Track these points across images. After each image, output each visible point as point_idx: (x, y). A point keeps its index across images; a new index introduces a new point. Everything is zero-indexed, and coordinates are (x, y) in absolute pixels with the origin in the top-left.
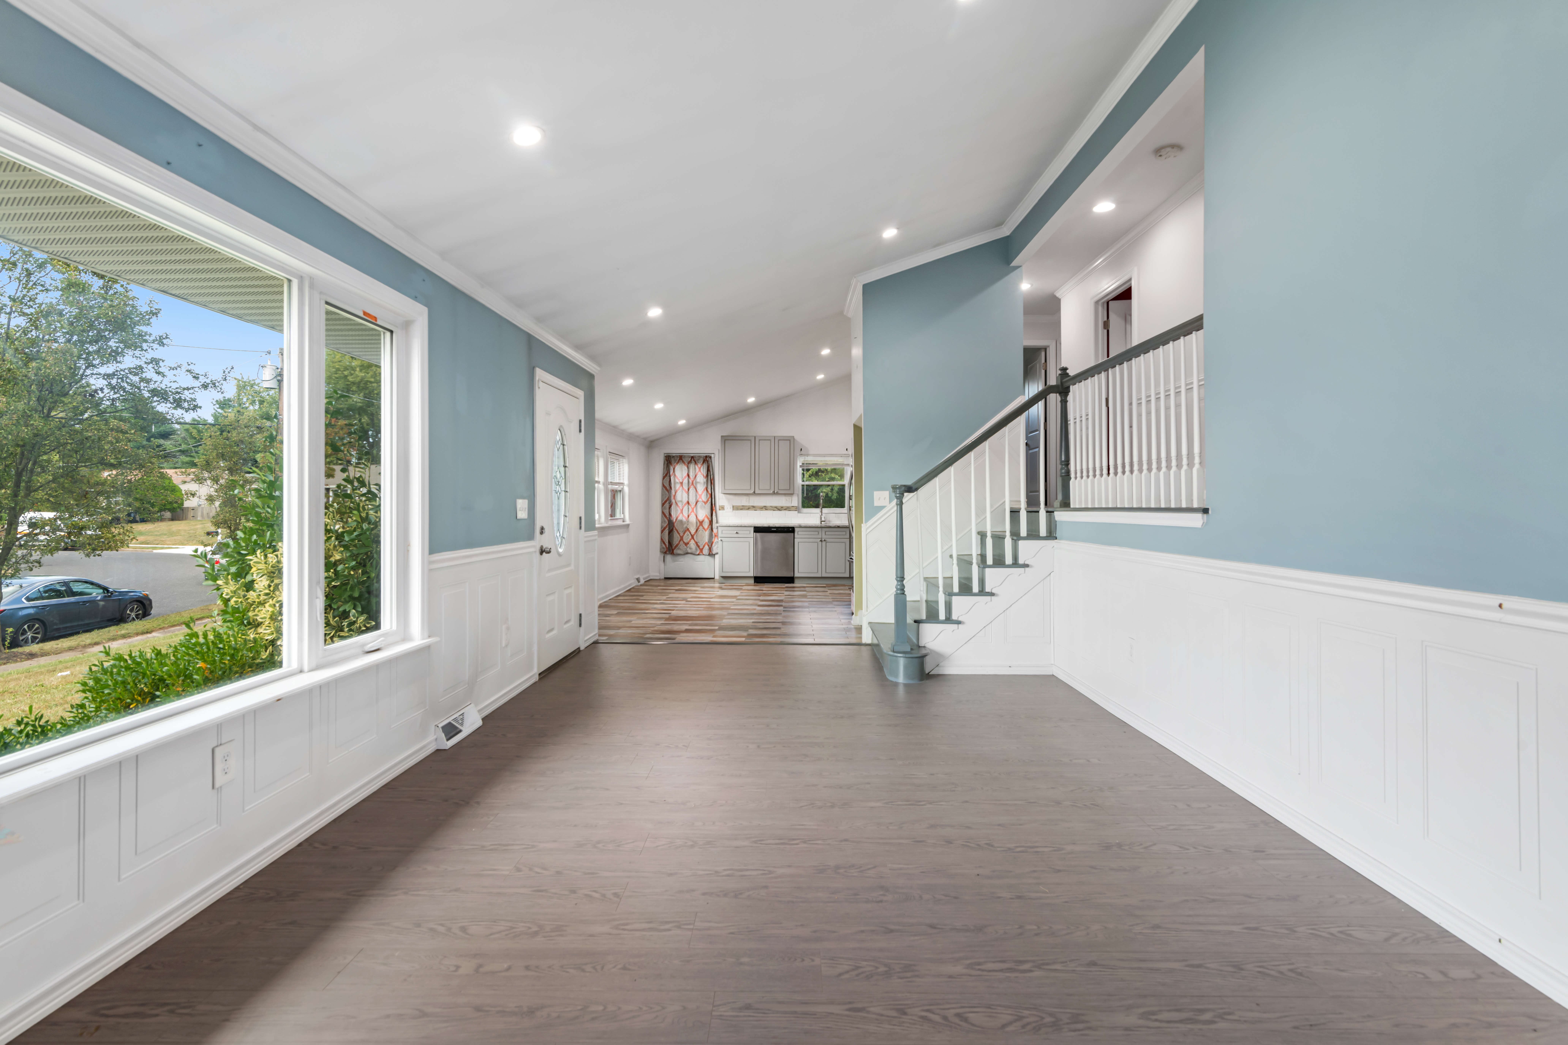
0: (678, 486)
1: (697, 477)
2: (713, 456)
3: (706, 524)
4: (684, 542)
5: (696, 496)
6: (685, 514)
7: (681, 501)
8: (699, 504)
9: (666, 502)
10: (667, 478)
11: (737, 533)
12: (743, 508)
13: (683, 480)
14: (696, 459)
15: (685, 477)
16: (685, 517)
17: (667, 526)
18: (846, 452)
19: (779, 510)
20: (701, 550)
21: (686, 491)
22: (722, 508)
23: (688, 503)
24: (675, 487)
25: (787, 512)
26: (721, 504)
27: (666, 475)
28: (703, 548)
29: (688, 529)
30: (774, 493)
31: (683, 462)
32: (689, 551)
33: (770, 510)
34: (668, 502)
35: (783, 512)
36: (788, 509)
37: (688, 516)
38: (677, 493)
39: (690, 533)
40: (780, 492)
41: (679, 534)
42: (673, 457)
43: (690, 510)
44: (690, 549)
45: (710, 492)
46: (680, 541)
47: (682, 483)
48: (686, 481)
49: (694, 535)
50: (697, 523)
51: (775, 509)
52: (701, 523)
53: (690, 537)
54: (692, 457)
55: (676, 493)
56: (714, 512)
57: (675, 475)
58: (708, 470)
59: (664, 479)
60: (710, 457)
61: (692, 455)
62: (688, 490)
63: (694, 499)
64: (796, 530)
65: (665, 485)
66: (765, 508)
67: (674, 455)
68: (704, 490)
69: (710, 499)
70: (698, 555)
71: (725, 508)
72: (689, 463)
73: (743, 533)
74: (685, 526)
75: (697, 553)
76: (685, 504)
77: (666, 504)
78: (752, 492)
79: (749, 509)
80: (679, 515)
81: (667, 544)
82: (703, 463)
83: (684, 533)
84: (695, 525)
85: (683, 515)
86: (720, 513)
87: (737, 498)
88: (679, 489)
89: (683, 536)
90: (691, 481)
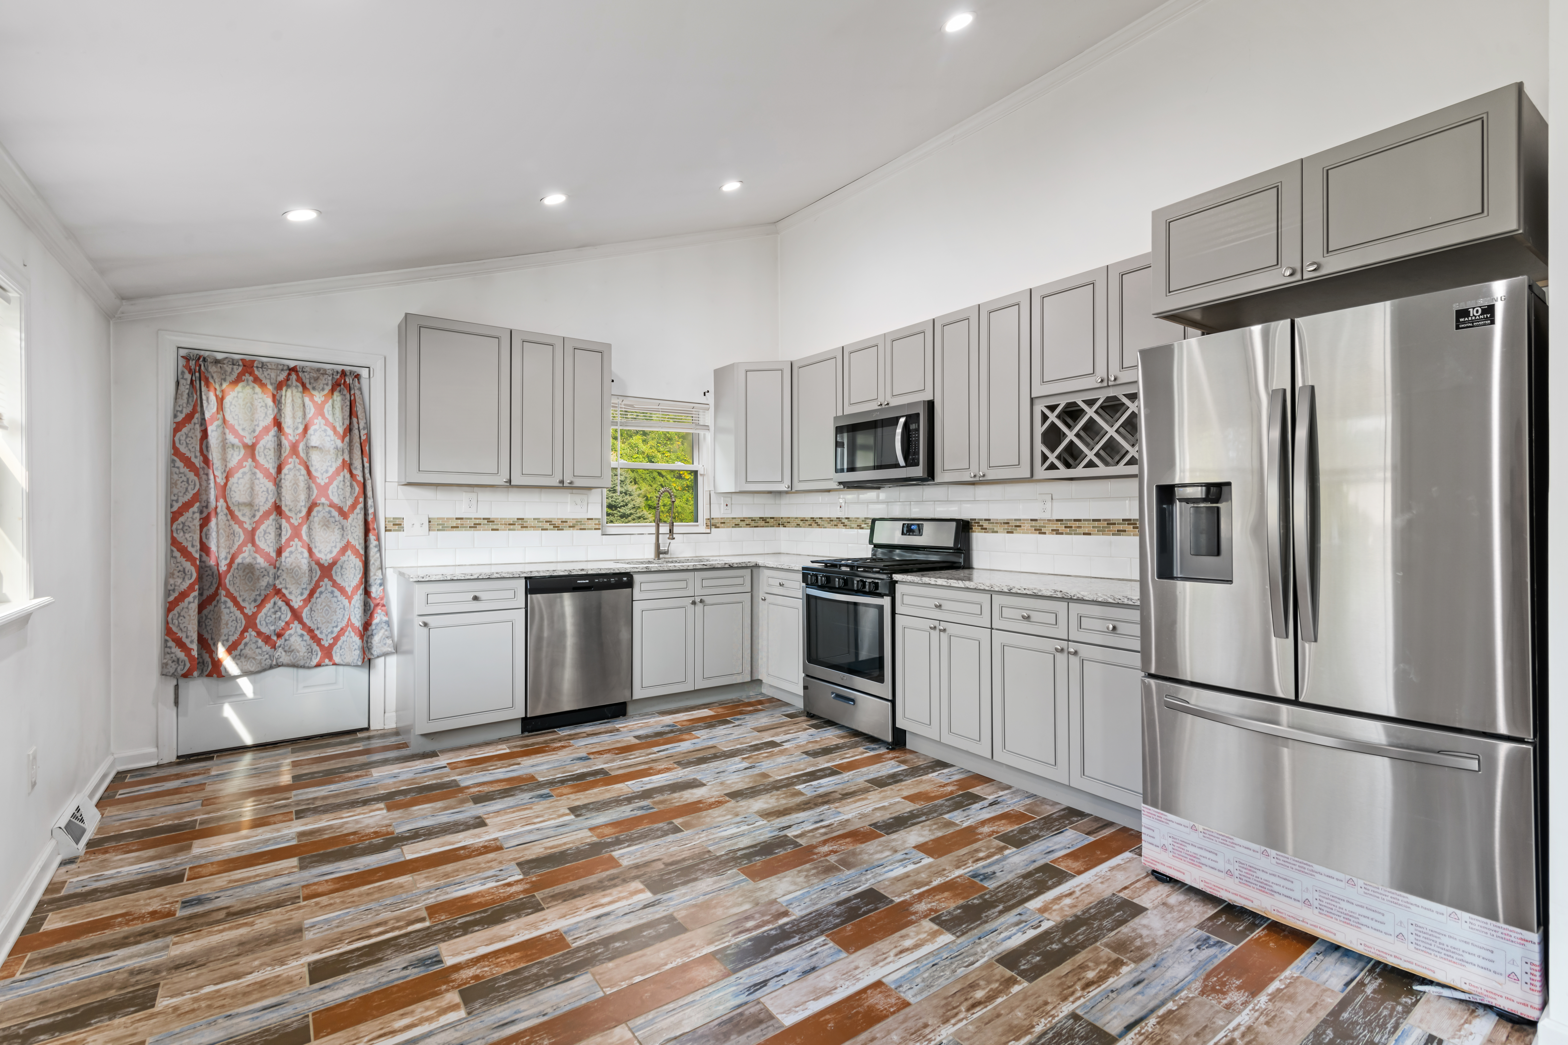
0: (235, 457)
1: (310, 431)
2: (364, 373)
3: (350, 576)
4: (259, 634)
5: (309, 488)
6: (266, 542)
7: (250, 505)
8: (318, 514)
9: (187, 506)
10: (192, 430)
11: (476, 598)
12: (459, 524)
13: (258, 439)
14: (306, 378)
15: (266, 430)
16: (266, 556)
17: (191, 588)
18: (703, 400)
19: (557, 527)
20: (328, 652)
21: (267, 474)
22: (397, 525)
23: (278, 509)
24: (224, 460)
25: (576, 533)
26: (391, 515)
27: (189, 418)
28: (331, 646)
29: (278, 592)
30: (562, 486)
31: (257, 380)
32: (285, 658)
33: (534, 527)
34: (195, 508)
35: (567, 533)
36: (577, 525)
37: (279, 552)
38: (232, 480)
39: (288, 603)
40: (578, 483)
41: (241, 609)
42: (217, 362)
43: (287, 532)
44: (289, 651)
45: (360, 478)
46: (245, 630)
47: (251, 449)
48: (268, 441)
49: (302, 608)
50: (311, 570)
51: (547, 525)
52: (326, 571)
53: (288, 615)
54: (293, 370)
55: (227, 478)
56: (372, 537)
57: (224, 421)
58: (352, 413)
59: (177, 428)
60: (358, 376)
61: (292, 364)
62: (279, 469)
63: (303, 497)
64: (637, 578)
65: (183, 449)
66: (521, 524)
67: (220, 356)
68: (337, 473)
69: (361, 500)
70: (318, 665)
71: (406, 524)
72: (279, 386)
73: (491, 595)
74: (264, 583)
75: (315, 662)
76: (266, 515)
77: (188, 515)
78: (501, 480)
79: (475, 526)
80: (240, 550)
81: (194, 646)
82: (333, 391)
83: (260, 606)
84: (305, 579)
85: (258, 550)
86: (389, 539)
87: (441, 495)
88: (240, 465)
89: (255, 615)
90: (286, 443)
